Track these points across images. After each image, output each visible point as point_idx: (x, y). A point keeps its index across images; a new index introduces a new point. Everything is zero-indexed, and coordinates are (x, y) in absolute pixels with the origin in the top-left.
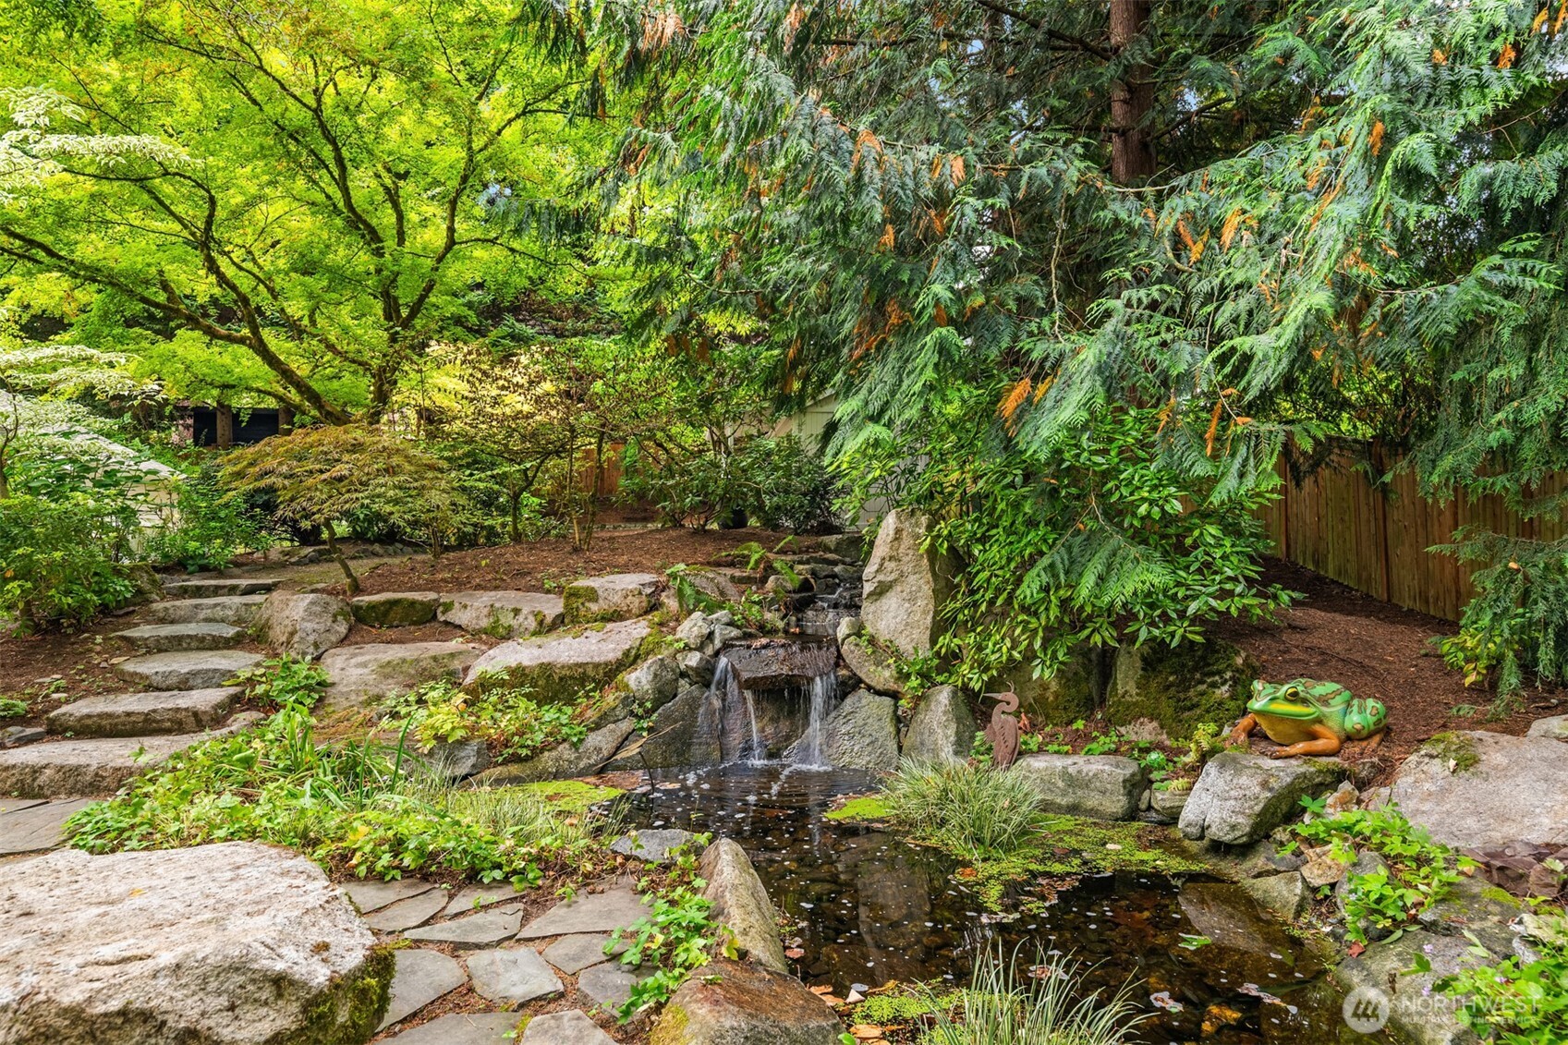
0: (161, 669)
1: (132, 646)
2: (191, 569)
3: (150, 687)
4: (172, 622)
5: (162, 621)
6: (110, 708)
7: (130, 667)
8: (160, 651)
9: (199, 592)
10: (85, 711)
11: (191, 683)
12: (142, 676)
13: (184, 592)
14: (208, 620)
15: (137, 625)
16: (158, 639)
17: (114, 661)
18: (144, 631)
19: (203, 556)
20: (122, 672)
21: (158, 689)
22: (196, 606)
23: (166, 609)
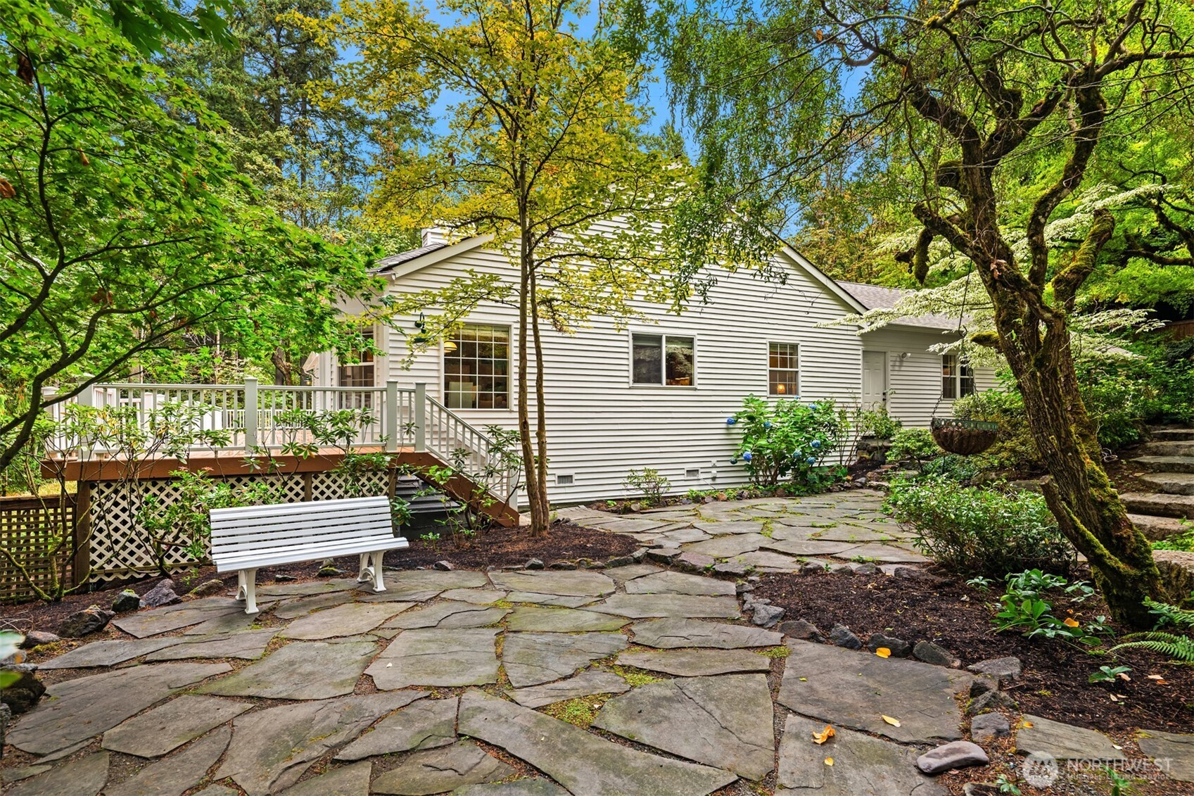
0: (1169, 482)
1: (1144, 467)
2: (1165, 422)
3: (1161, 491)
4: (1162, 455)
5: (1155, 454)
6: (1144, 499)
7: (1148, 478)
8: (1161, 472)
9: (1174, 437)
10: (1132, 499)
11: (1187, 491)
12: (1156, 484)
13: (1165, 437)
14: (1185, 455)
15: (1141, 455)
16: (1159, 465)
17: (1136, 474)
18: (1147, 459)
19: (1173, 414)
20: (1144, 481)
21: (1167, 492)
22: (1177, 446)
23: (1157, 447)
